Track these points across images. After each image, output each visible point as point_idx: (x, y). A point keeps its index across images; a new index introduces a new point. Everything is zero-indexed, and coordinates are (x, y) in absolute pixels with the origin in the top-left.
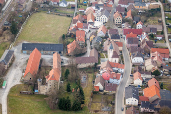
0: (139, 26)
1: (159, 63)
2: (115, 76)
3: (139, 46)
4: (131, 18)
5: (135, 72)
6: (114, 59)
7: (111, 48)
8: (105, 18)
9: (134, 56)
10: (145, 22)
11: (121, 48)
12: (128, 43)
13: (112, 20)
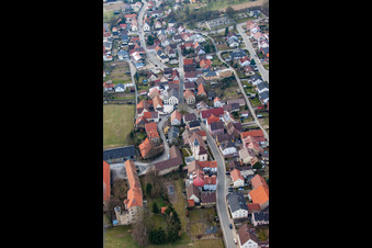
0: (217, 103)
1: (257, 151)
2: (210, 182)
3: (225, 131)
4: (204, 94)
5: (232, 169)
6: (201, 156)
7: (196, 144)
8: (174, 100)
9: (224, 147)
10: (222, 95)
11: (205, 138)
12: (212, 129)
13: (183, 100)
